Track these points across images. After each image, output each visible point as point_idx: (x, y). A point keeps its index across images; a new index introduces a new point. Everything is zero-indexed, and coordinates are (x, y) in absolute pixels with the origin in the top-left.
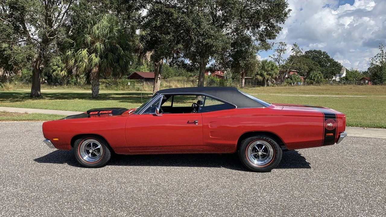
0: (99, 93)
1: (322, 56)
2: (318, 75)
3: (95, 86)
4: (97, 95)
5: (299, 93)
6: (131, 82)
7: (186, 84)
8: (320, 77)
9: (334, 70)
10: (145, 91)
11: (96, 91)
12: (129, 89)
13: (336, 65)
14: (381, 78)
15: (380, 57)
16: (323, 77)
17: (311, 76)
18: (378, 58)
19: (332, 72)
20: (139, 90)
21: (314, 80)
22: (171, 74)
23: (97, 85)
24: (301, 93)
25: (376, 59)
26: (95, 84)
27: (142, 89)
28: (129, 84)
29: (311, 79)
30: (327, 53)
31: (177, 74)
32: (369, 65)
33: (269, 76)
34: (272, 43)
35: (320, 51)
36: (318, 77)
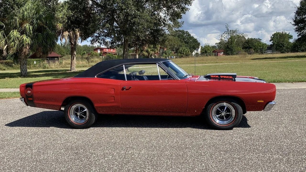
0: (27, 71)
1: (185, 35)
2: (186, 50)
3: (23, 65)
4: (26, 73)
5: (187, 63)
6: (37, 60)
7: (82, 61)
8: (187, 51)
9: (195, 46)
10: (51, 68)
11: (25, 70)
12: (35, 68)
13: (196, 41)
14: (232, 50)
15: (226, 34)
16: (189, 51)
17: (180, 51)
18: (226, 35)
19: (193, 47)
20: (45, 68)
21: (183, 53)
22: (63, 53)
23: (25, 64)
24: (189, 64)
25: (224, 36)
26: (23, 63)
27: (49, 67)
28: (35, 63)
29: (181, 53)
30: (189, 32)
31: (68, 52)
32: (219, 41)
33: (152, 52)
34: (182, 22)
35: (183, 30)
36: (186, 51)
